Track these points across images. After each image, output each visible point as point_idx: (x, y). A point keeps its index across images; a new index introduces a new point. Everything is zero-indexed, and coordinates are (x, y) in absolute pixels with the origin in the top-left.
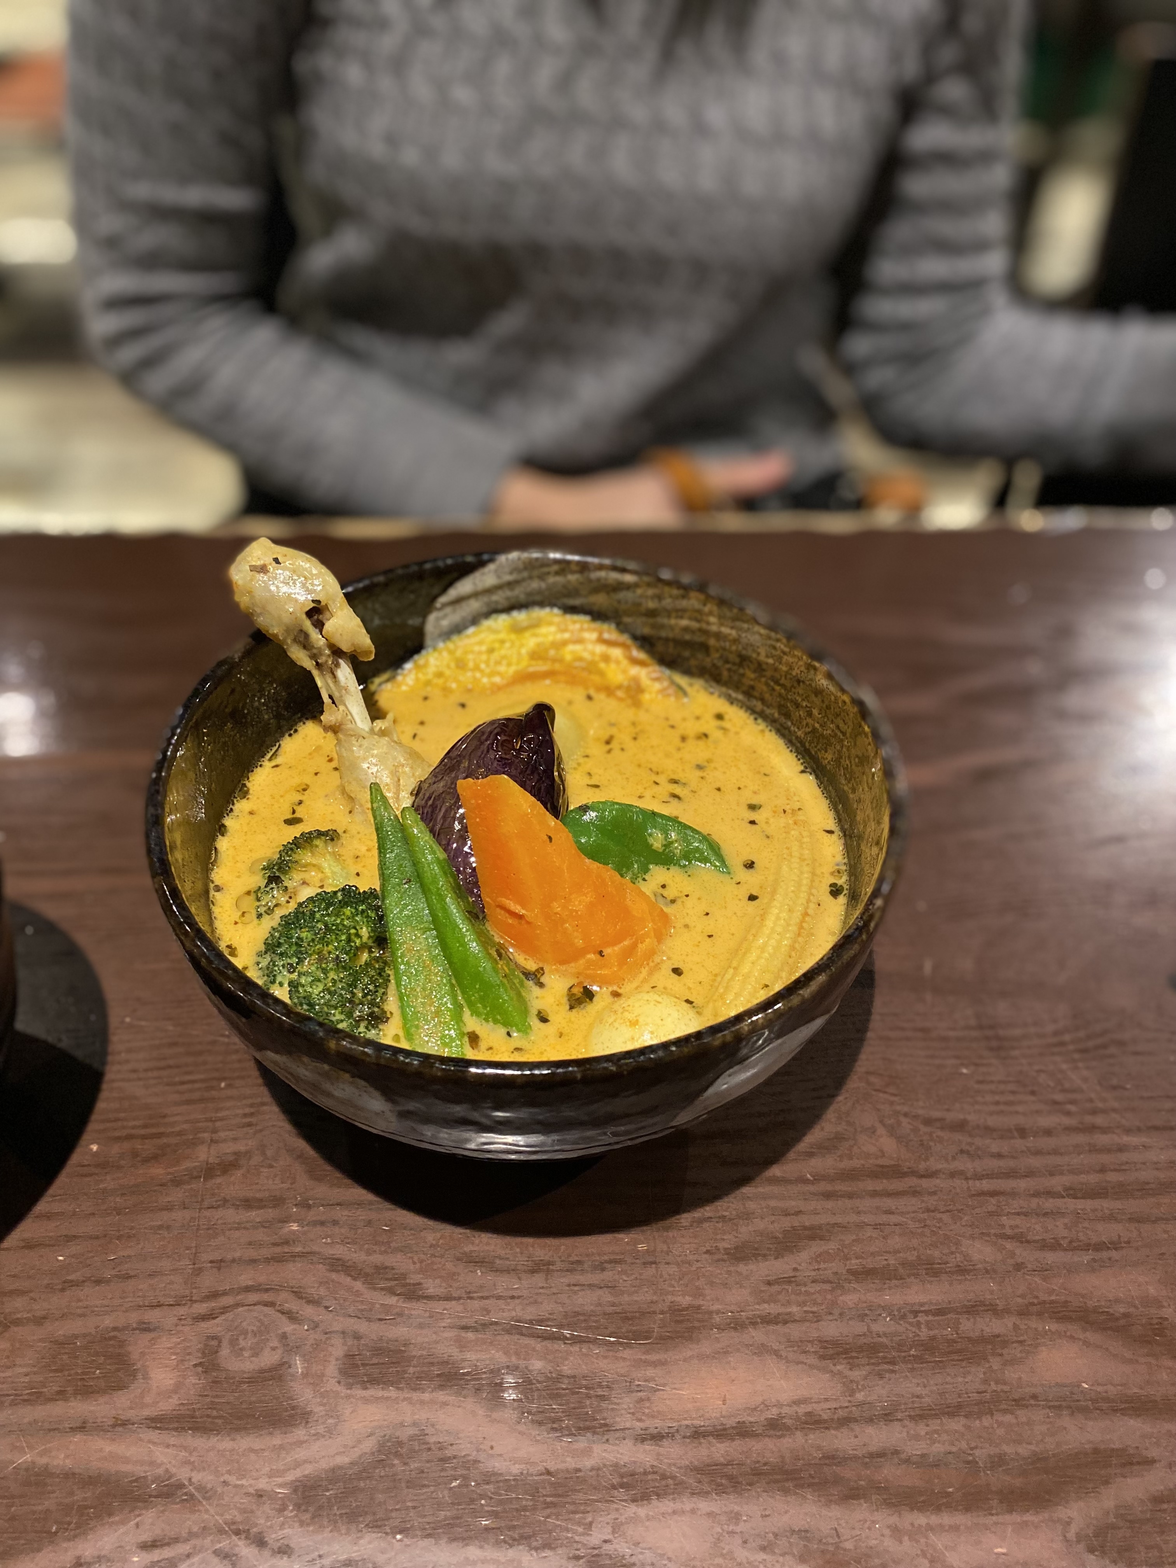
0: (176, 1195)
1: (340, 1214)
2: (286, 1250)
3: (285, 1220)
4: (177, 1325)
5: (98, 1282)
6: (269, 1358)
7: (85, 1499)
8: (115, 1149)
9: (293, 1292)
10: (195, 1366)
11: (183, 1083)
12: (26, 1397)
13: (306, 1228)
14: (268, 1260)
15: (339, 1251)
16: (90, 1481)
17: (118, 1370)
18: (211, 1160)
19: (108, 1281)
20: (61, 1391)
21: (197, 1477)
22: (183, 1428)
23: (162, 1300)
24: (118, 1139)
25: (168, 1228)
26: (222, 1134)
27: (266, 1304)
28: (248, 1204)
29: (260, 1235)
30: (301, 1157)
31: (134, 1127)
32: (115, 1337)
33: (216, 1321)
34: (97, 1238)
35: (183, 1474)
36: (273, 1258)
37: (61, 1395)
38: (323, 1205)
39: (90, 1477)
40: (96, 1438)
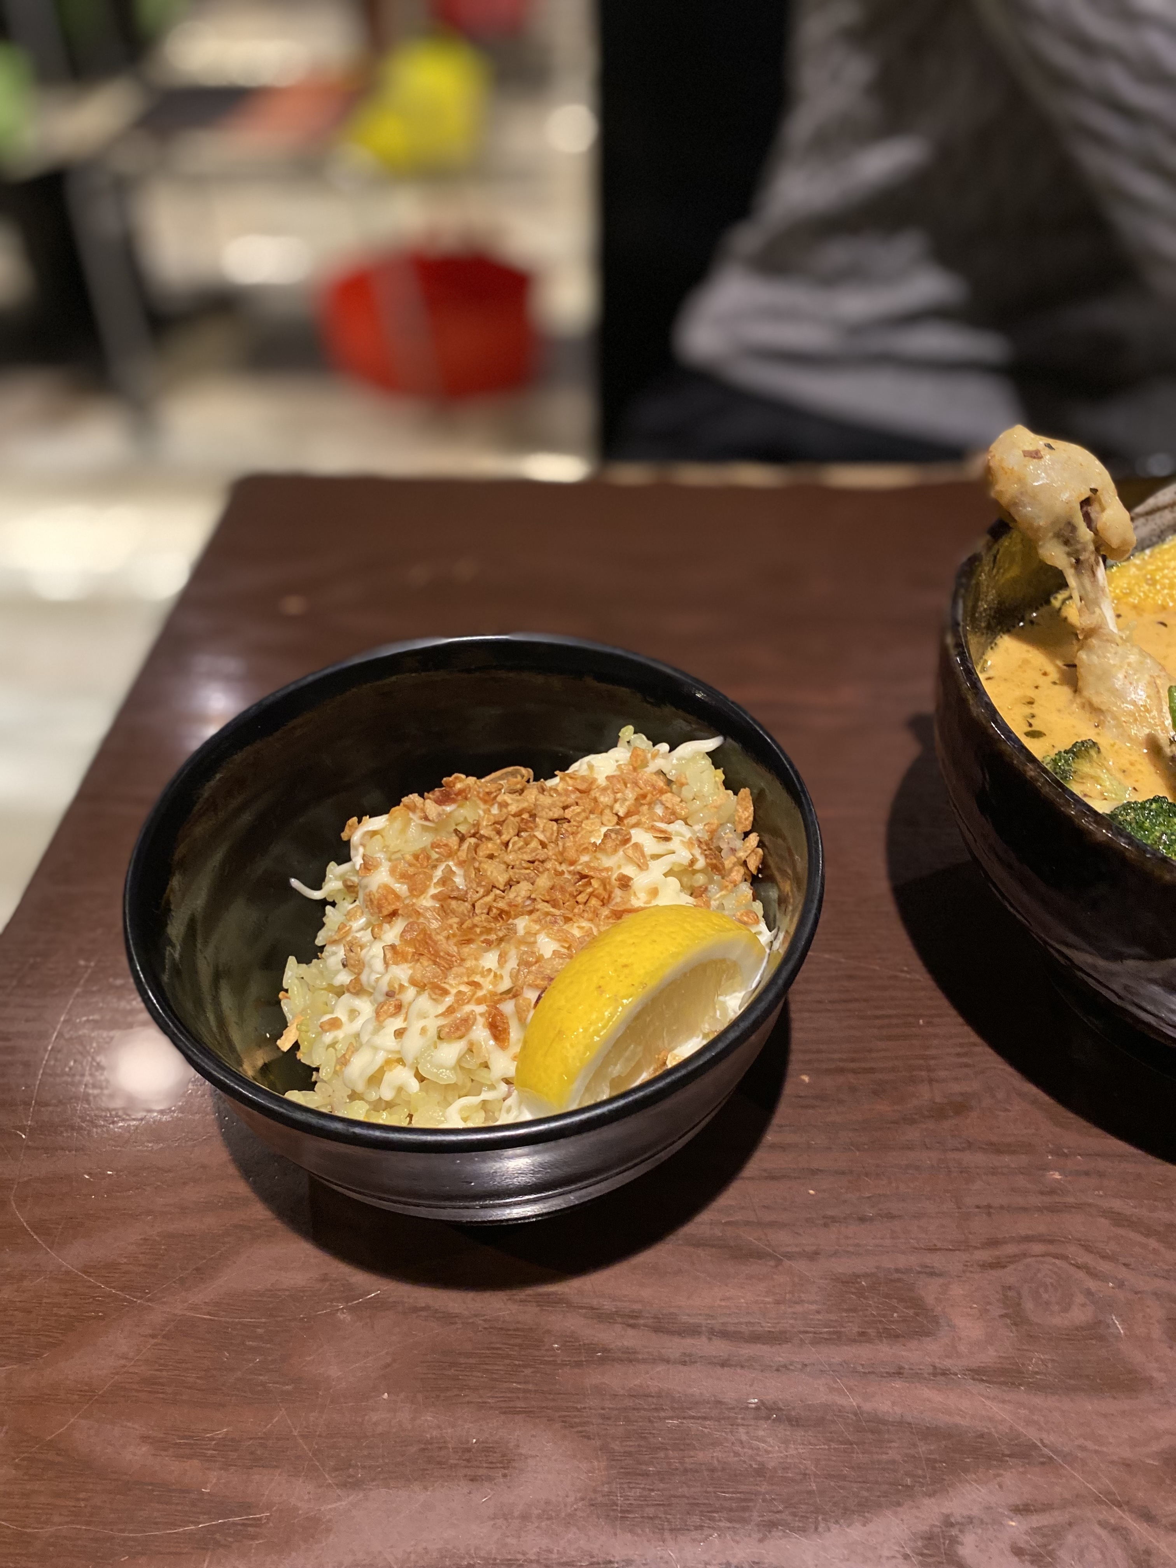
0: (913, 1134)
1: (1102, 1164)
2: (1057, 1200)
3: (1045, 1168)
4: (964, 1272)
5: (862, 1219)
6: (1079, 1315)
7: (931, 1452)
8: (828, 1082)
9: (1080, 1245)
10: (1001, 1316)
11: (877, 1017)
12: (826, 1336)
13: (1069, 1178)
14: (1040, 1210)
15: (1117, 1204)
16: (930, 1433)
17: (917, 1314)
18: (938, 1100)
19: (872, 1219)
20: (863, 1332)
21: (1051, 1438)
22: (1013, 1384)
23: (939, 1245)
24: (828, 1071)
25: (917, 1168)
26: (942, 1074)
27: (1056, 1256)
28: (997, 1149)
29: (1021, 1181)
30: (1034, 1102)
31: (841, 1060)
32: (899, 1280)
33: (1005, 1270)
34: (843, 1173)
35: (1032, 1435)
36: (1047, 1208)
37: (863, 1337)
38: (1080, 1155)
39: (928, 1428)
40: (918, 1384)
